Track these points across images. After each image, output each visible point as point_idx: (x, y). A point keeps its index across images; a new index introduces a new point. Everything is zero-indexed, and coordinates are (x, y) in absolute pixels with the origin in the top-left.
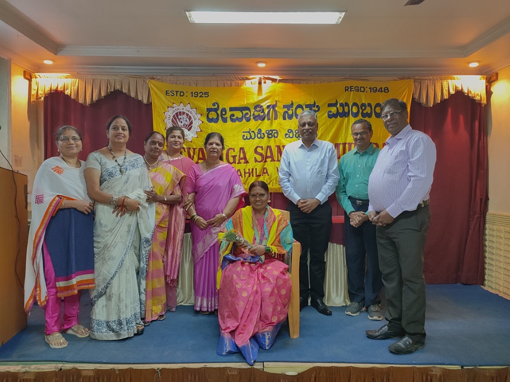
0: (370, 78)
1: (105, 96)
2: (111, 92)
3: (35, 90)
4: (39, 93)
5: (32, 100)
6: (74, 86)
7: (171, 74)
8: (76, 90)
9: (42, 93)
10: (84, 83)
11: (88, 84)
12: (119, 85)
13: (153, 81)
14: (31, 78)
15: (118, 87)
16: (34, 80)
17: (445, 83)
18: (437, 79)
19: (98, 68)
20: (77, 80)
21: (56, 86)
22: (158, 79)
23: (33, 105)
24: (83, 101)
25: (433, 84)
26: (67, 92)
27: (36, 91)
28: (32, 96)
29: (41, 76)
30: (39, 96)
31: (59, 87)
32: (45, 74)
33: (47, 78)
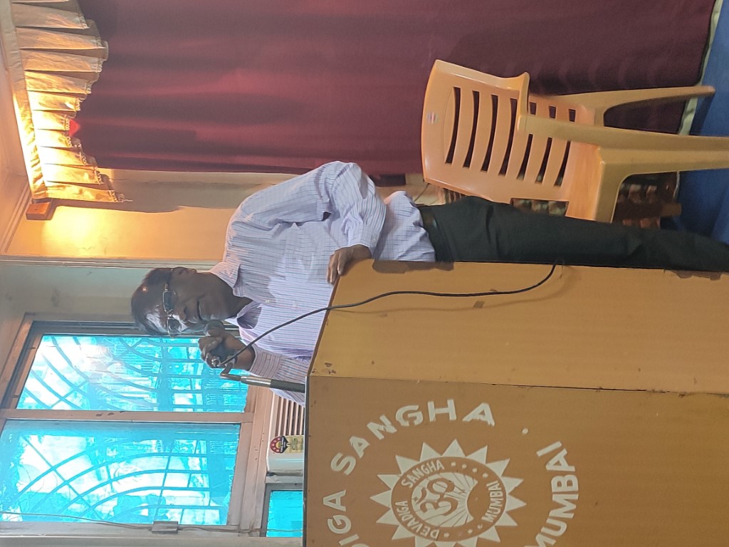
3: (81, 192)
4: (89, 181)
5: (112, 200)
6: (49, 84)
8: (62, 79)
14: (48, 199)
16: (53, 193)
21: (59, 135)
24: (95, 59)
26: (72, 104)
27: (84, 188)
28: (102, 200)
29: (37, 174)
30: (96, 180)
31: (61, 127)
32: (28, 164)
33: (37, 157)
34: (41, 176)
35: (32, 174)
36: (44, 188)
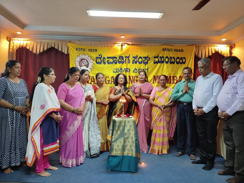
0: (175, 44)
1: (46, 50)
2: (49, 48)
3: (12, 46)
5: (10, 51)
6: (31, 45)
7: (79, 40)
8: (32, 47)
9: (15, 47)
10: (36, 43)
11: (38, 44)
12: (53, 45)
13: (70, 43)
14: (10, 40)
15: (53, 46)
16: (12, 41)
17: (210, 48)
18: (207, 46)
19: (43, 36)
20: (33, 42)
21: (23, 44)
22: (73, 43)
23: (11, 53)
24: (36, 52)
25: (204, 48)
26: (28, 48)
28: (10, 49)
29: (15, 39)
30: (14, 49)
31: (24, 45)
32: (17, 39)
33: (18, 40)
34: (15, 40)
35: (16, 39)
36: (13, 40)
